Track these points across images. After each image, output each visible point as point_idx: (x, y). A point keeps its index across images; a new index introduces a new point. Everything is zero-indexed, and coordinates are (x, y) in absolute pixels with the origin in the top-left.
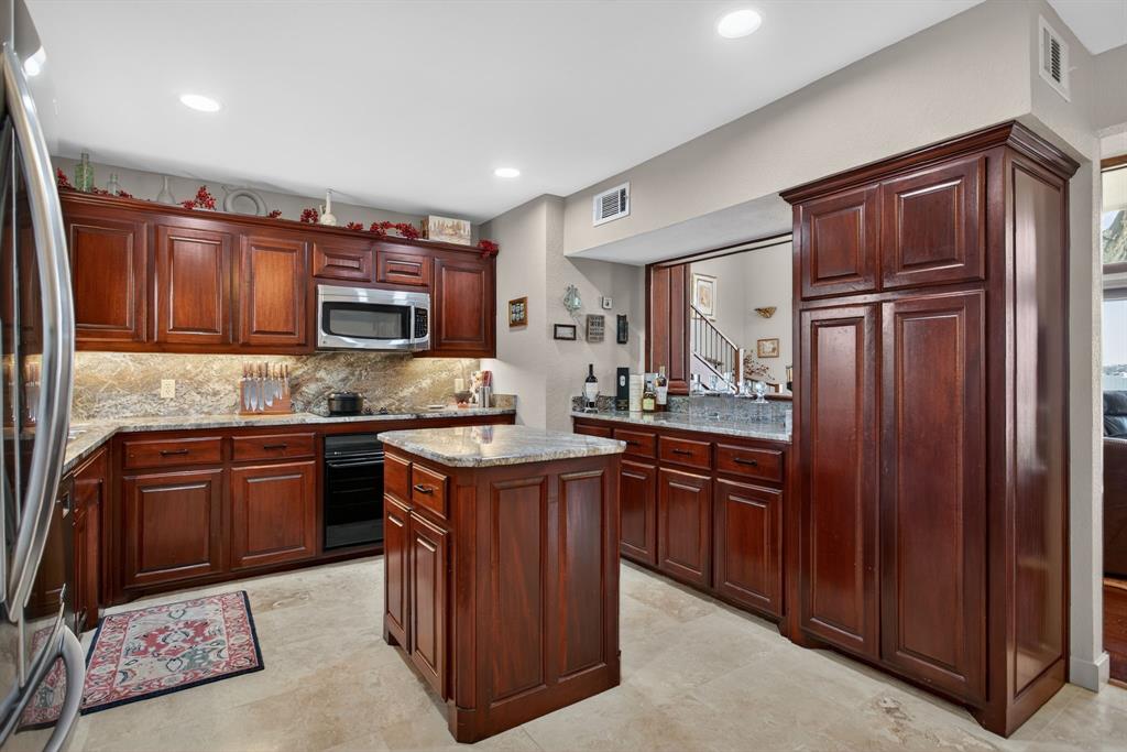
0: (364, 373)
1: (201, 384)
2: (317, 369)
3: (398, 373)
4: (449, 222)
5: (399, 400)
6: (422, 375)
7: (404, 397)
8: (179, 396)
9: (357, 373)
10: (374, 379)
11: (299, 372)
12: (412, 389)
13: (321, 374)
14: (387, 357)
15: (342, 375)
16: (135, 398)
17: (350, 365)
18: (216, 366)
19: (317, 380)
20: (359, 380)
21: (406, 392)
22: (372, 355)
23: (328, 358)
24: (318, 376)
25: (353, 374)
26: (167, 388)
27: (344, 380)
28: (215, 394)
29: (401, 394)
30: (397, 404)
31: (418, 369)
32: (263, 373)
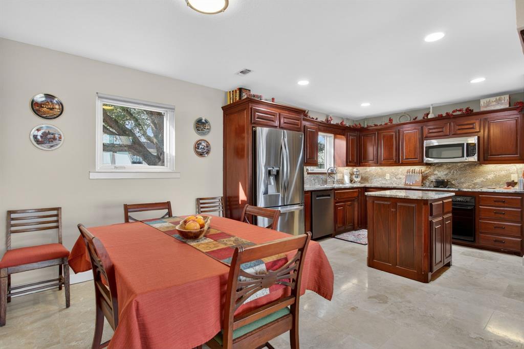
0: (455, 172)
1: (396, 175)
2: (434, 170)
3: (473, 172)
4: (493, 99)
5: (474, 184)
6: (487, 173)
7: (477, 183)
8: (391, 179)
9: (452, 172)
10: (460, 175)
11: (427, 172)
12: (482, 179)
13: (436, 172)
14: (468, 165)
15: (445, 173)
16: (380, 179)
17: (449, 168)
18: (400, 170)
19: (435, 174)
20: (453, 174)
21: (478, 180)
22: (459, 164)
23: (439, 166)
24: (435, 173)
25: (450, 173)
26: (388, 177)
27: (446, 175)
28: (400, 178)
29: (476, 181)
30: (473, 185)
31: (485, 170)
32: (413, 172)
